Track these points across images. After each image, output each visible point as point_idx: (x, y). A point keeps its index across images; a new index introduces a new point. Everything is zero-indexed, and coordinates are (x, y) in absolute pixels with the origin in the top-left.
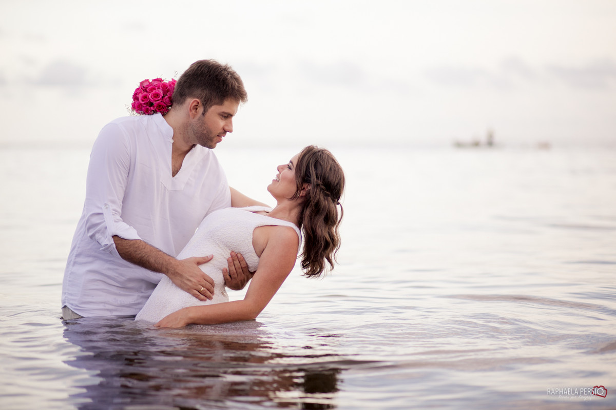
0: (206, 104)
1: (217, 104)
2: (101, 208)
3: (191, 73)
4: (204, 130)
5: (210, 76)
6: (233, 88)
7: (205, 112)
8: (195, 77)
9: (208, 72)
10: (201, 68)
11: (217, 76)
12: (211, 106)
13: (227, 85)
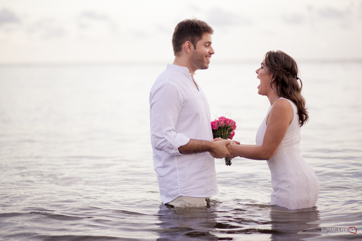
0: (193, 42)
1: (199, 40)
2: (164, 138)
3: (177, 31)
4: (198, 57)
5: (188, 28)
6: (203, 27)
7: (195, 47)
8: (180, 32)
9: (185, 26)
10: (181, 26)
11: (191, 25)
12: (197, 43)
13: (200, 27)
